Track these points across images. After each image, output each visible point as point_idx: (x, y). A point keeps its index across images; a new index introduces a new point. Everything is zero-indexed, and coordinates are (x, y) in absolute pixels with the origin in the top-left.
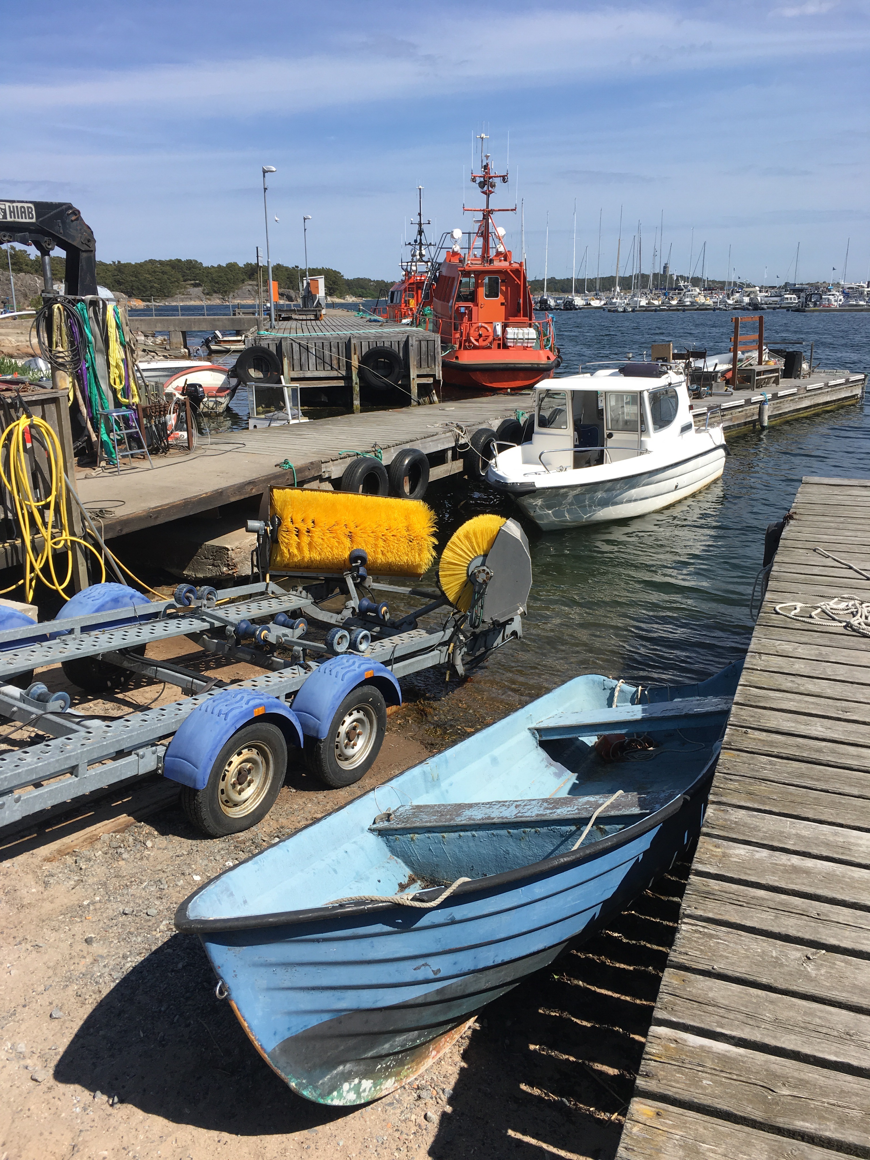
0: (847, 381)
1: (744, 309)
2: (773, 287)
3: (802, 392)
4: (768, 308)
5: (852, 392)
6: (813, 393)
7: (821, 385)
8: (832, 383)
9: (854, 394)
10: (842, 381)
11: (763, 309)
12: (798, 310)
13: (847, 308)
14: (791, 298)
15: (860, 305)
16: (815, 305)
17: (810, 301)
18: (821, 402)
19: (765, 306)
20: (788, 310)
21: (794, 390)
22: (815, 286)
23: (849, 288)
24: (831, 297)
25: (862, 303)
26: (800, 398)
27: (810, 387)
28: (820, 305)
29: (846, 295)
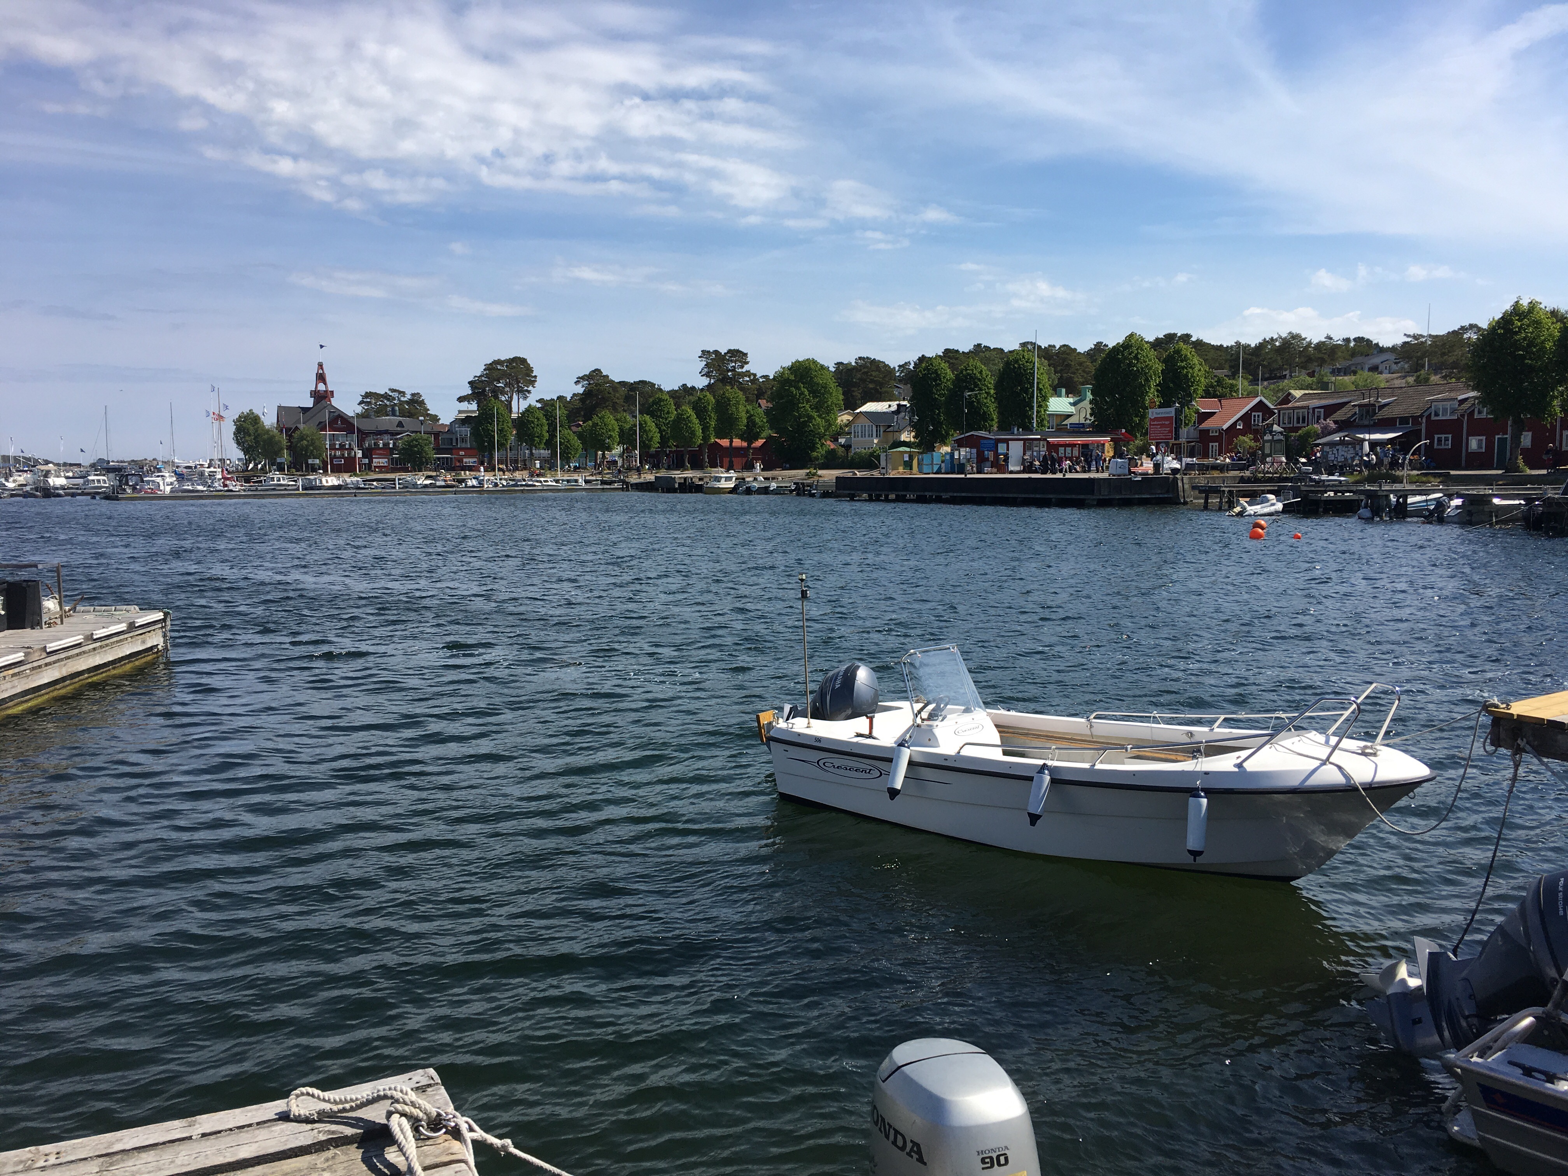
0: (132, 627)
1: (26, 495)
2: (79, 465)
3: (36, 656)
4: (67, 494)
5: (143, 642)
6: (62, 656)
7: (79, 639)
8: (100, 633)
9: (149, 645)
10: (123, 627)
11: (59, 495)
12: (107, 497)
13: (180, 494)
14: (99, 481)
15: (198, 491)
16: (134, 488)
17: (127, 484)
18: (84, 668)
19: (61, 492)
20: (94, 498)
21: (19, 656)
22: (139, 465)
23: (187, 467)
24: (159, 480)
25: (200, 488)
26: (34, 669)
27: (52, 646)
28: (140, 491)
29: (180, 477)
